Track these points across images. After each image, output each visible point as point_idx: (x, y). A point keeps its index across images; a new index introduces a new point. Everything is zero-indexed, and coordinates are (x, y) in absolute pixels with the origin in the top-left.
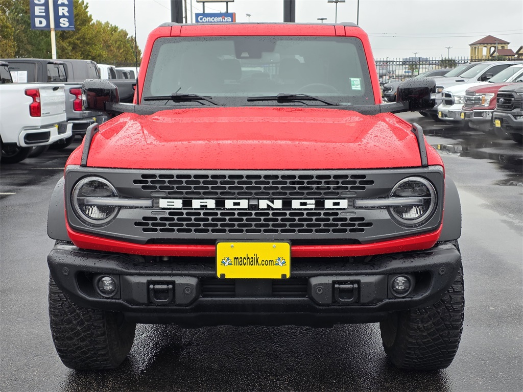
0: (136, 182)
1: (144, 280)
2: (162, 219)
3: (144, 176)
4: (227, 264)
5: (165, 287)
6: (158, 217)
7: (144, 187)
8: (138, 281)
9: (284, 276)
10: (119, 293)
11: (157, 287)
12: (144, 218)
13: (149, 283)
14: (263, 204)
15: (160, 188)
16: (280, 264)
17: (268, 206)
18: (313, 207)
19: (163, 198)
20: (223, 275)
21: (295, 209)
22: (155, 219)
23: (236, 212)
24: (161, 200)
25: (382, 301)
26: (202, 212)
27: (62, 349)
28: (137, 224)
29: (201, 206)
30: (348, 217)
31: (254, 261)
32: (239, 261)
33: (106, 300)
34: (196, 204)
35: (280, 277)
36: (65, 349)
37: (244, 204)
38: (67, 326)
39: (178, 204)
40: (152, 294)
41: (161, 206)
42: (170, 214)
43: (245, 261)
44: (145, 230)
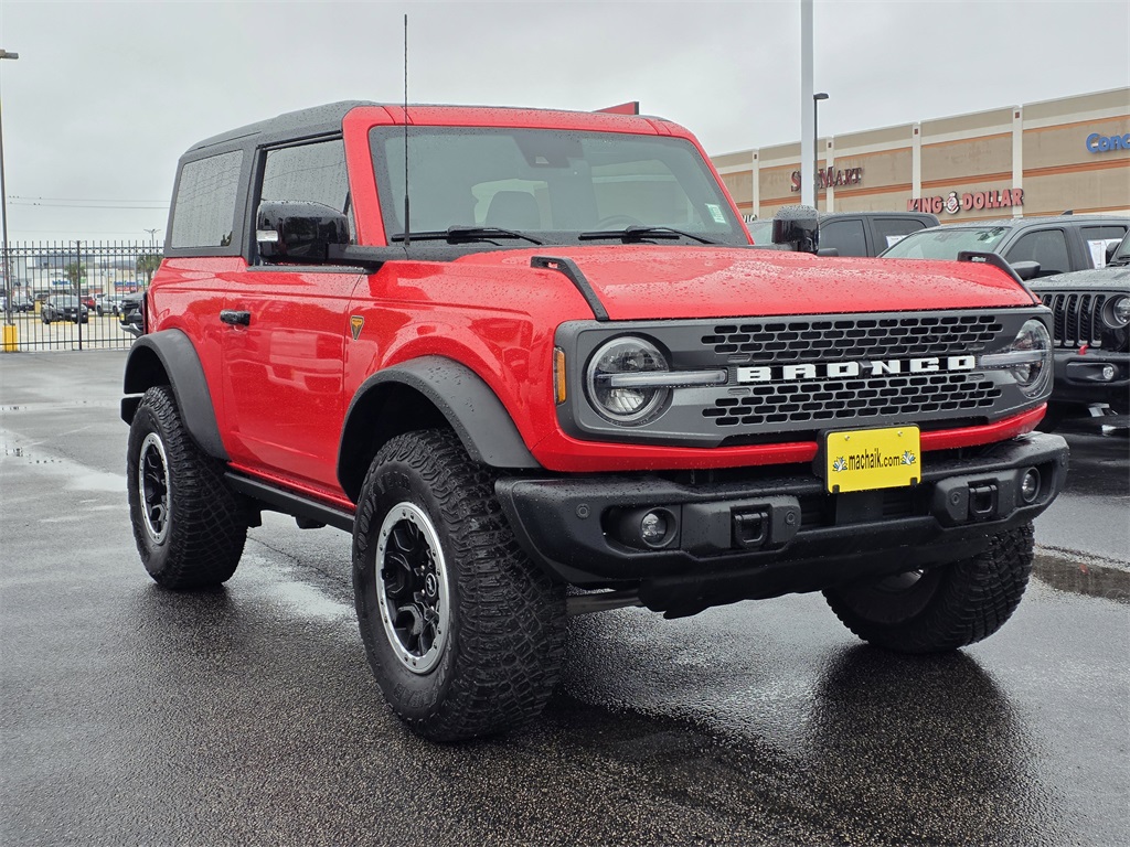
0: (706, 339)
1: (725, 507)
2: (745, 401)
3: (719, 329)
4: (840, 468)
5: (757, 516)
6: (740, 398)
7: (718, 349)
8: (717, 511)
9: (914, 480)
10: (678, 538)
11: (746, 517)
12: (719, 402)
13: (735, 511)
14: (877, 367)
15: (743, 347)
16: (908, 462)
17: (884, 371)
18: (937, 368)
19: (741, 366)
20: (836, 488)
21: (916, 374)
22: (735, 401)
23: (844, 382)
24: (740, 370)
25: (1012, 512)
26: (799, 385)
27: (489, 685)
28: (707, 412)
29: (798, 376)
30: (977, 382)
31: (874, 460)
32: (856, 462)
33: (656, 553)
34: (790, 372)
35: (908, 484)
36: (494, 684)
37: (853, 369)
38: (511, 636)
39: (765, 374)
40: (739, 531)
41: (740, 379)
42: (756, 391)
43: (864, 461)
44: (719, 422)
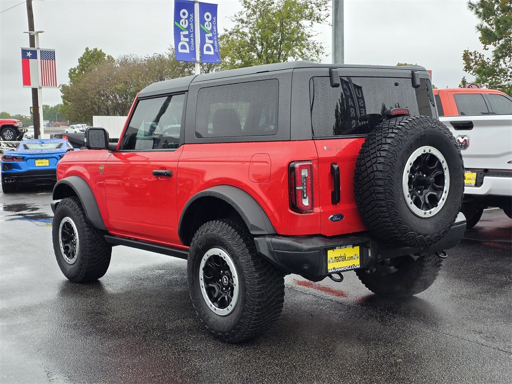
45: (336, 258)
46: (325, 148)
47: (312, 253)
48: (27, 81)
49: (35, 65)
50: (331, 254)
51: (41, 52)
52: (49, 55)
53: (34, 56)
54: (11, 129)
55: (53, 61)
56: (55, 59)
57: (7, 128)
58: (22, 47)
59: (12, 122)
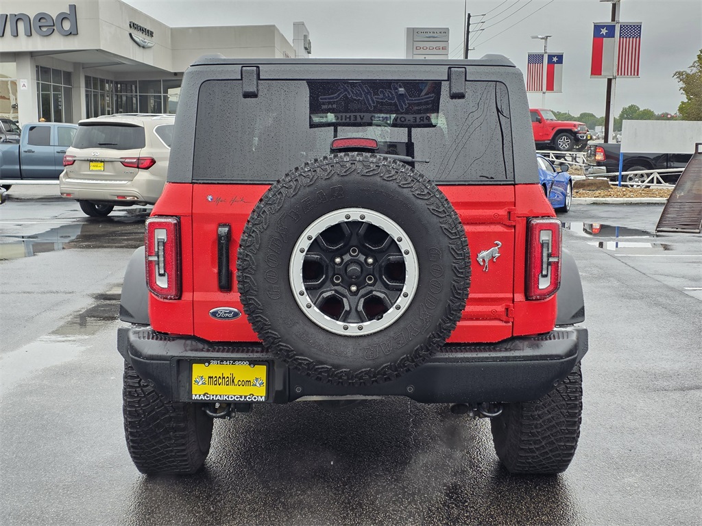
45: (210, 377)
46: (210, 198)
47: (155, 363)
48: (596, 70)
49: (611, 46)
50: (198, 370)
51: (621, 27)
52: (633, 31)
53: (611, 34)
54: (569, 135)
55: (638, 39)
56: (640, 36)
57: (564, 134)
58: (595, 22)
59: (571, 125)
